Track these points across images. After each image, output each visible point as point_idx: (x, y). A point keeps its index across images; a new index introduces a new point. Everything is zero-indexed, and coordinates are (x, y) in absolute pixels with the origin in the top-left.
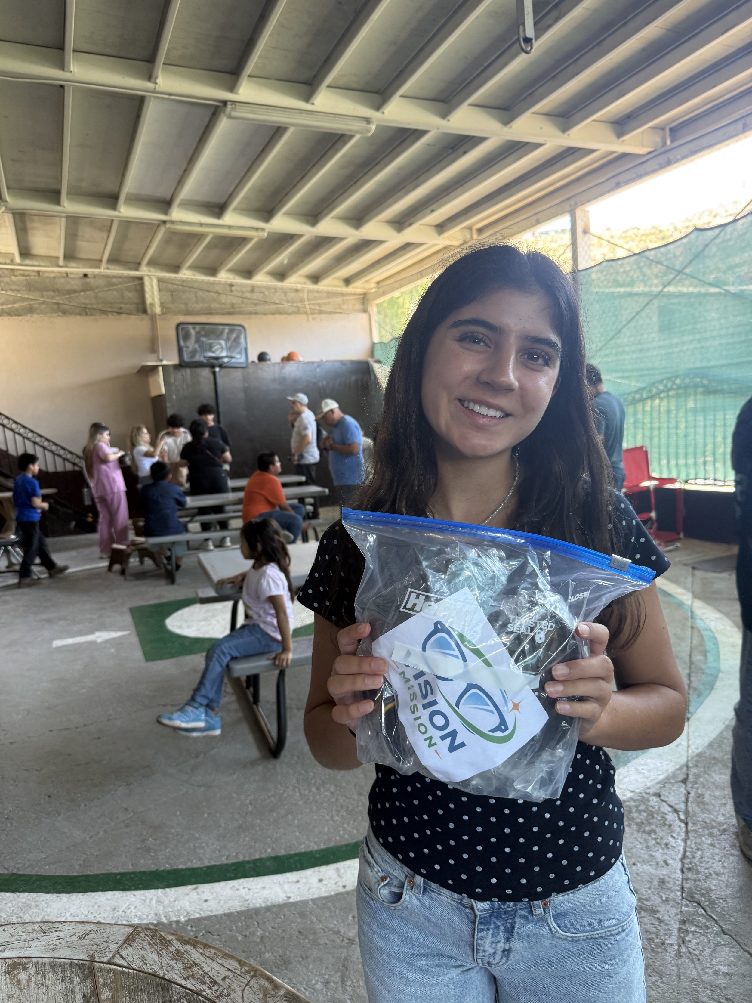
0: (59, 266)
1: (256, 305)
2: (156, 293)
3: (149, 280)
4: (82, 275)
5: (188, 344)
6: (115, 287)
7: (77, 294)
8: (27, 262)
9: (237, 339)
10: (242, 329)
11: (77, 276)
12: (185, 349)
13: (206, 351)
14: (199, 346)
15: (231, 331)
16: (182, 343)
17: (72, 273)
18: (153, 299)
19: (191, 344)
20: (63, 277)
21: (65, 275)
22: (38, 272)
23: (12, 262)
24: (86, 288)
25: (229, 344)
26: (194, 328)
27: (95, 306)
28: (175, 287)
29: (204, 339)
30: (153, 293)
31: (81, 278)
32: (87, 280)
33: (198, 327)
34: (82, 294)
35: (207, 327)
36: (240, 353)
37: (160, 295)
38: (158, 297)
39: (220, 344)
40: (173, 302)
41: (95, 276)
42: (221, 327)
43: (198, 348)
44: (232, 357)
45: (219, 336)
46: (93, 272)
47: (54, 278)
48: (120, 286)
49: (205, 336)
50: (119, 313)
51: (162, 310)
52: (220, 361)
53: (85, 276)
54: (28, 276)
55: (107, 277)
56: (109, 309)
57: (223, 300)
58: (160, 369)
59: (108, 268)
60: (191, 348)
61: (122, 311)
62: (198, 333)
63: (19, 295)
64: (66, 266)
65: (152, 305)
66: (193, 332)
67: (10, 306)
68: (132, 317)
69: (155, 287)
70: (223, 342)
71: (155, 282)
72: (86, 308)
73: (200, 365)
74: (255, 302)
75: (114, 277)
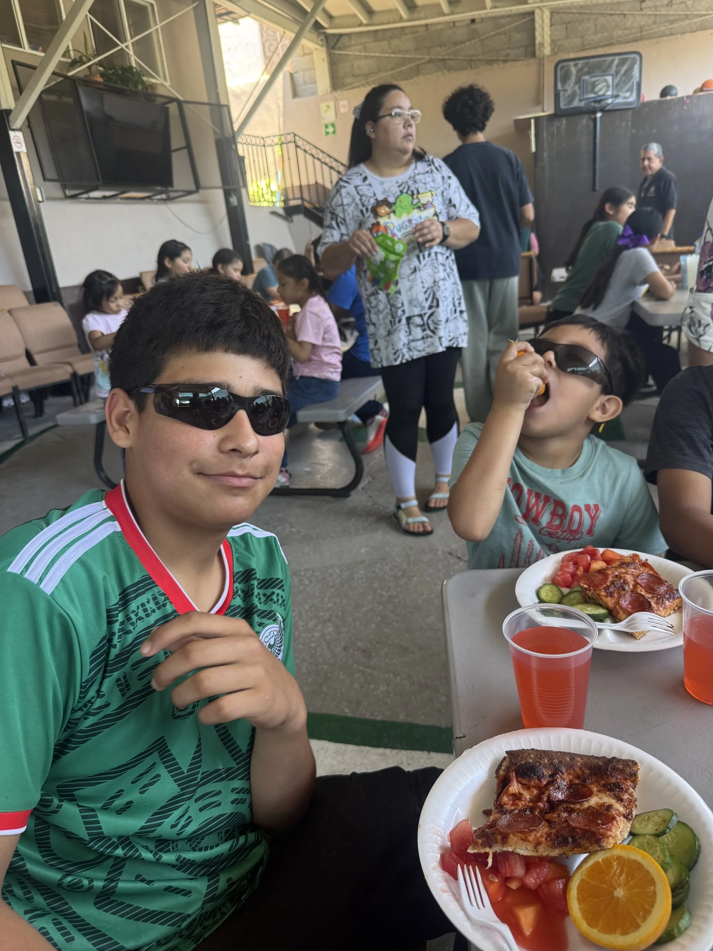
0: (444, 15)
1: (672, 22)
2: (547, 29)
3: (540, 14)
4: (469, 22)
5: (566, 87)
6: (502, 29)
7: (462, 45)
8: (415, 15)
9: (628, 74)
10: (638, 57)
11: (463, 24)
12: (562, 93)
13: (587, 92)
14: (580, 88)
15: (622, 62)
16: (559, 87)
17: (459, 21)
18: (543, 37)
19: (571, 86)
20: (450, 28)
21: (452, 25)
22: (427, 26)
23: (401, 19)
24: (473, 35)
25: (616, 81)
26: (576, 65)
27: (480, 57)
28: (571, 16)
29: (586, 78)
30: (543, 29)
31: (467, 25)
32: (474, 26)
33: (581, 62)
34: (467, 44)
35: (591, 60)
36: (630, 90)
37: (551, 30)
38: (549, 33)
39: (606, 81)
40: (567, 37)
41: (483, 20)
42: (610, 58)
43: (578, 92)
44: (617, 96)
45: (605, 71)
46: (480, 15)
47: (442, 30)
48: (508, 27)
49: (587, 73)
50: (505, 61)
51: (552, 50)
52: (603, 103)
53: (473, 21)
54: (417, 32)
55: (494, 18)
56: (495, 58)
57: (629, 24)
58: (533, 122)
59: (495, 7)
60: (569, 91)
61: (509, 58)
62: (579, 71)
63: (407, 56)
64: (452, 13)
65: (542, 45)
66: (574, 70)
67: (398, 70)
68: (518, 63)
69: (547, 21)
70: (609, 79)
71: (547, 14)
72: (471, 60)
73: (578, 112)
74: (671, 18)
75: (502, 17)
